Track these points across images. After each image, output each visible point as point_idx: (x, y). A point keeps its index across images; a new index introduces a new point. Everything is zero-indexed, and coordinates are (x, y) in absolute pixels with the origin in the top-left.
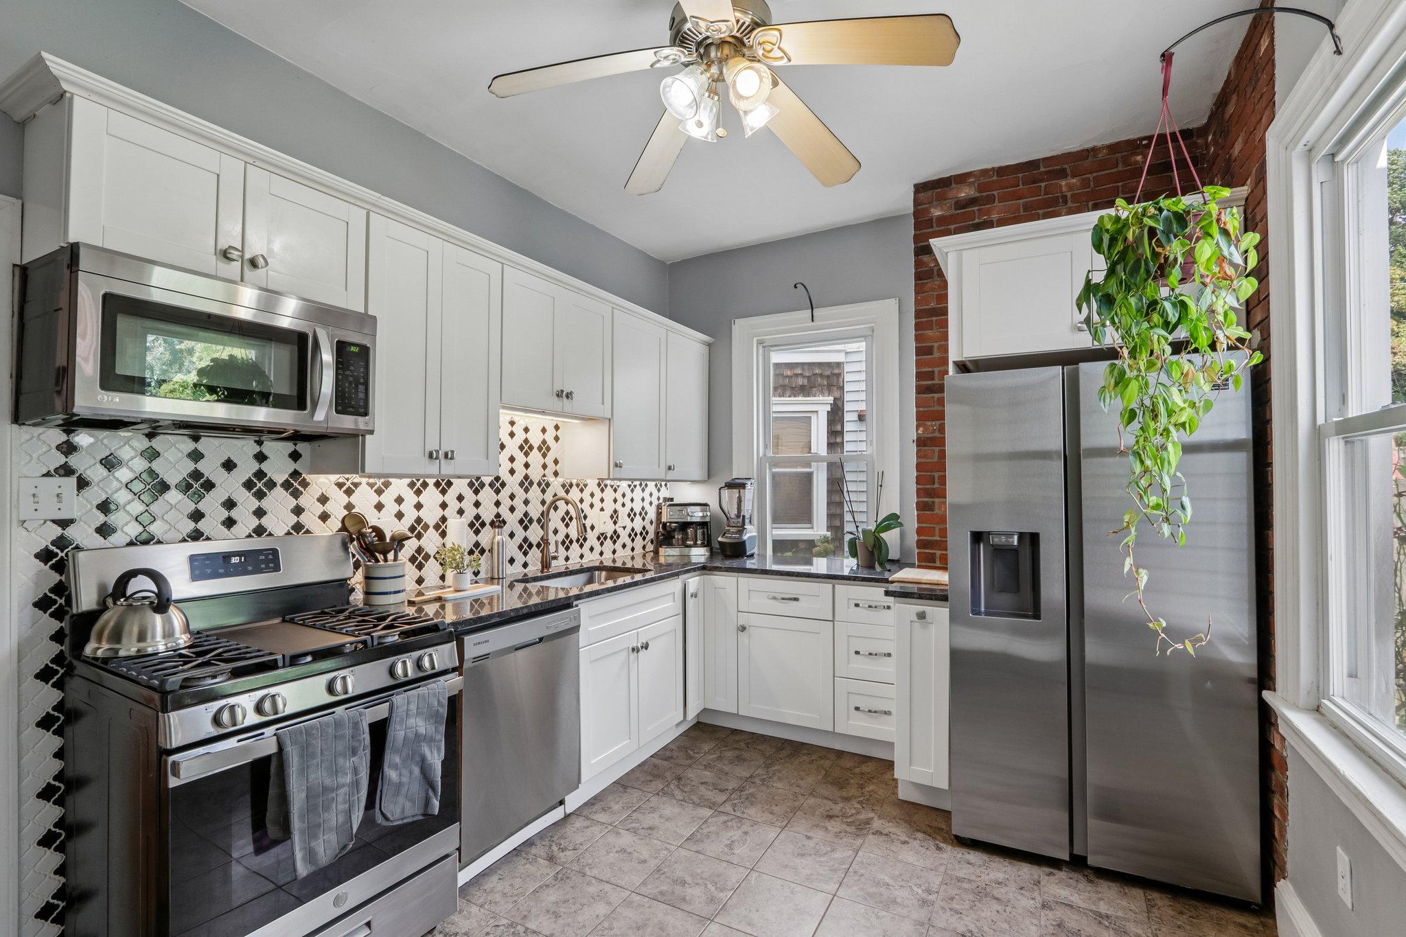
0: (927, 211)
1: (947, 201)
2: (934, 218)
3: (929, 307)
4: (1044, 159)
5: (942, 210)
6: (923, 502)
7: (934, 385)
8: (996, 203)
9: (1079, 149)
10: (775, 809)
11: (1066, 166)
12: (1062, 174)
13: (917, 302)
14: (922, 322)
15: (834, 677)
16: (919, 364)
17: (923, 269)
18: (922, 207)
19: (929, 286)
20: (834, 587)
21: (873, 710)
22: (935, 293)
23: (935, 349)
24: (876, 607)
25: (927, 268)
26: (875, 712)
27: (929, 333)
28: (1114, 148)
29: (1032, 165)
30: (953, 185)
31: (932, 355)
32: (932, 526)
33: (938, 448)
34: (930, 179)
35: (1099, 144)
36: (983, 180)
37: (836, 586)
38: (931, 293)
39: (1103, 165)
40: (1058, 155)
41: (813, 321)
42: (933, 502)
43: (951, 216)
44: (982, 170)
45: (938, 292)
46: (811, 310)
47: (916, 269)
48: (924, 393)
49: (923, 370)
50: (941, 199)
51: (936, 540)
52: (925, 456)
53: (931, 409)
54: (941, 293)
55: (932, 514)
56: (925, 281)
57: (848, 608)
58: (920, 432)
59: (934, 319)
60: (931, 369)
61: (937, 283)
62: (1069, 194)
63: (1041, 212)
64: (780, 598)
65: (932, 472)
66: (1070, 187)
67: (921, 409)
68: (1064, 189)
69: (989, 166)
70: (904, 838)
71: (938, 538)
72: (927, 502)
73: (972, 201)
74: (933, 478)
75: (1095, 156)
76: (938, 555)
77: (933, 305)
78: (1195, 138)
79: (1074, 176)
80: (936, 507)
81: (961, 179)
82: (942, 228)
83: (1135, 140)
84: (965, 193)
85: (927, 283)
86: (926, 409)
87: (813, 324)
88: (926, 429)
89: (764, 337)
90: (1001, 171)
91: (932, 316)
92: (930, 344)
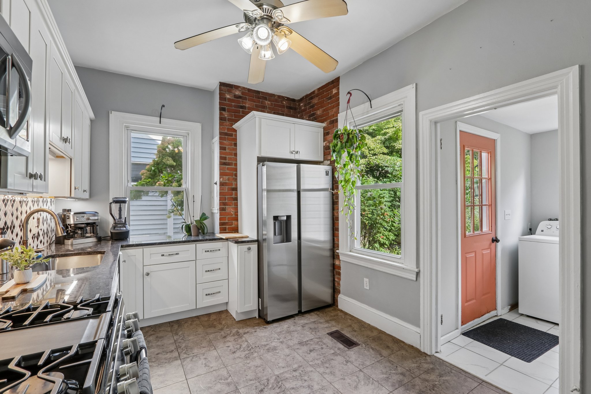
0: (224, 94)
1: (231, 93)
2: (227, 98)
3: (225, 132)
4: (262, 92)
5: (230, 96)
6: (222, 207)
7: (226, 162)
8: (247, 101)
9: (271, 93)
10: (203, 345)
11: (267, 97)
12: (265, 99)
13: (220, 129)
14: (222, 137)
15: (196, 284)
16: (221, 153)
17: (222, 116)
18: (222, 92)
19: (225, 123)
20: (196, 245)
21: (212, 293)
22: (227, 127)
23: (227, 149)
24: (213, 251)
25: (224, 117)
26: (214, 294)
27: (225, 142)
28: (279, 97)
29: (258, 92)
30: (234, 88)
31: (226, 150)
32: (225, 216)
33: (227, 187)
34: (226, 83)
35: (276, 94)
36: (243, 91)
37: (197, 244)
38: (225, 127)
39: (276, 101)
40: (265, 92)
41: (160, 123)
42: (226, 207)
43: (233, 99)
44: (243, 87)
45: (228, 127)
46: (159, 118)
47: (220, 116)
48: (223, 165)
49: (222, 156)
50: (230, 92)
51: (227, 222)
52: (223, 190)
53: (225, 171)
54: (229, 127)
55: (225, 212)
56: (223, 121)
57: (202, 253)
58: (221, 180)
59: (226, 137)
60: (225, 156)
61: (228, 123)
62: (268, 106)
63: (260, 109)
64: (168, 255)
65: (225, 196)
66: (267, 103)
67: (221, 171)
68: (267, 104)
69: (246, 87)
70: (254, 331)
71: (227, 221)
72: (223, 207)
73: (239, 97)
74: (226, 198)
75: (274, 97)
76: (227, 228)
77: (226, 131)
78: (296, 102)
79: (269, 101)
80: (227, 209)
81: (237, 87)
82: (229, 103)
83: (284, 97)
84: (238, 93)
85: (224, 122)
86: (223, 171)
87: (160, 125)
88: (223, 179)
89: (130, 125)
90: (249, 90)
91: (226, 136)
92: (225, 146)
